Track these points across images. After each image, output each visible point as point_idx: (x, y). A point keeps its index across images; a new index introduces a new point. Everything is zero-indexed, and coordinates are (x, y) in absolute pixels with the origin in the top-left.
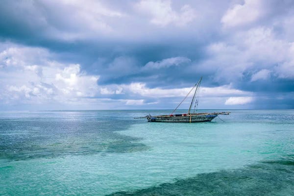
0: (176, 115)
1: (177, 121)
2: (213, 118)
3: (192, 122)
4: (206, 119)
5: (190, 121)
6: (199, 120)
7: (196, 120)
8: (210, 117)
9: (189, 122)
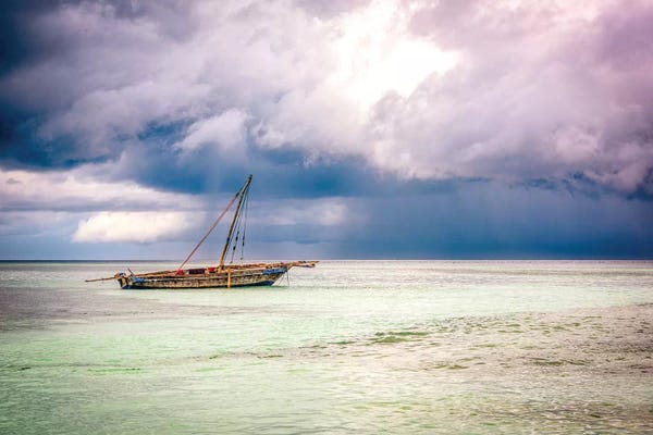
0: (192, 272)
1: (196, 285)
2: (277, 275)
3: (232, 287)
4: (263, 279)
5: (229, 284)
6: (247, 281)
7: (241, 281)
8: (273, 274)
9: (226, 287)
